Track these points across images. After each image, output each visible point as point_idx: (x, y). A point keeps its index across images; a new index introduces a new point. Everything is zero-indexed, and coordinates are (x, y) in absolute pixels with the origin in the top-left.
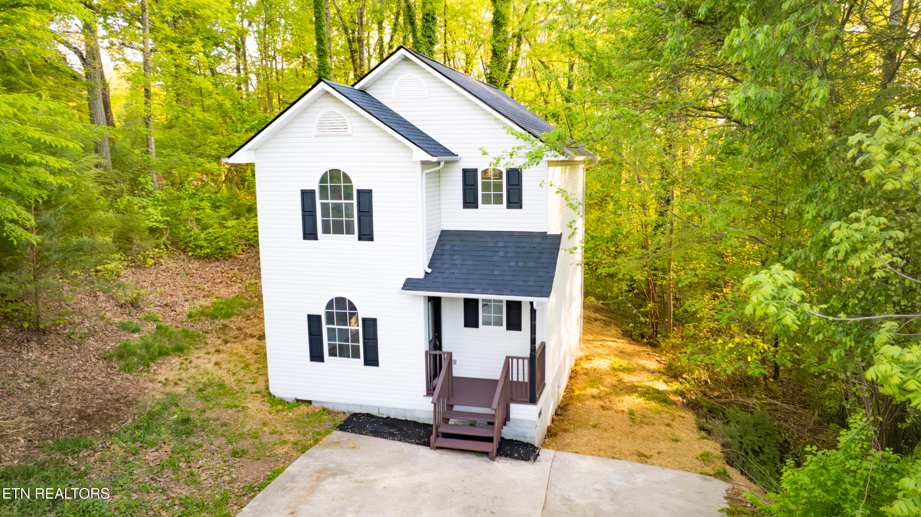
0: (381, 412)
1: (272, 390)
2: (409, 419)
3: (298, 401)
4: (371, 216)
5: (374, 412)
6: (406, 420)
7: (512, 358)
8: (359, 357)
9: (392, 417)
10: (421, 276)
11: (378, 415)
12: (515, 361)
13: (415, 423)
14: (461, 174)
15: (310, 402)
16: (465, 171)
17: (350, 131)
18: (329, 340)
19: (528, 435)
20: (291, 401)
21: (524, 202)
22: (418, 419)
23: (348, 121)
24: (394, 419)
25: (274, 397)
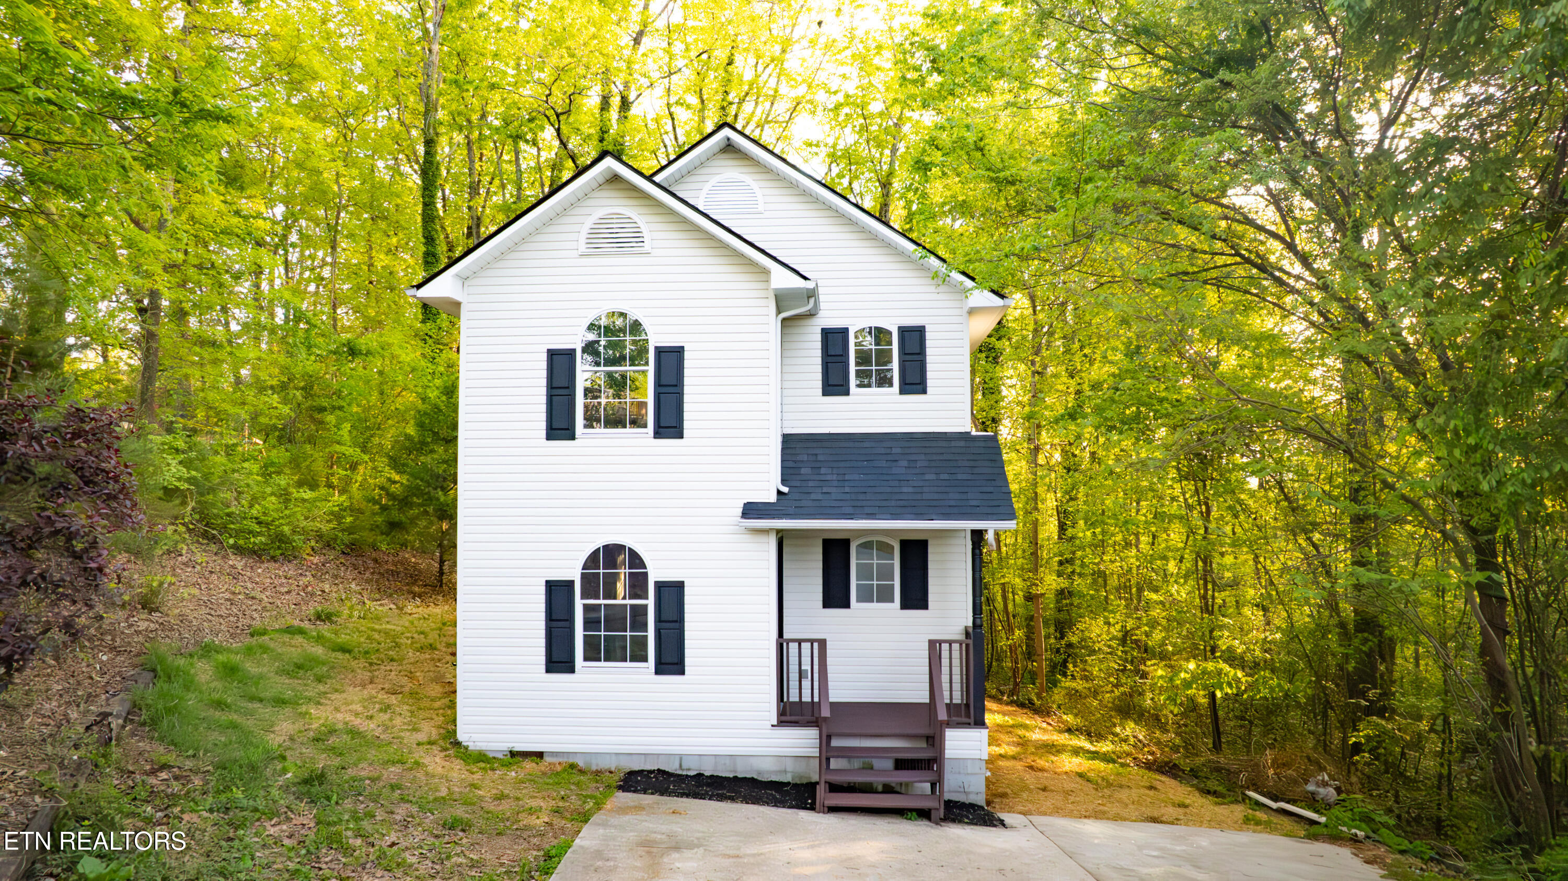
0: (685, 766)
1: (461, 736)
2: (740, 776)
3: (513, 754)
4: (680, 395)
5: (672, 767)
6: (735, 777)
7: (941, 642)
8: (644, 659)
9: (707, 774)
10: (772, 498)
11: (680, 772)
12: (945, 647)
13: (753, 780)
14: (819, 337)
15: (540, 755)
16: (827, 333)
17: (647, 246)
18: (585, 629)
19: (972, 789)
20: (500, 756)
21: (930, 383)
22: (759, 773)
23: (644, 228)
24: (712, 776)
25: (466, 748)
